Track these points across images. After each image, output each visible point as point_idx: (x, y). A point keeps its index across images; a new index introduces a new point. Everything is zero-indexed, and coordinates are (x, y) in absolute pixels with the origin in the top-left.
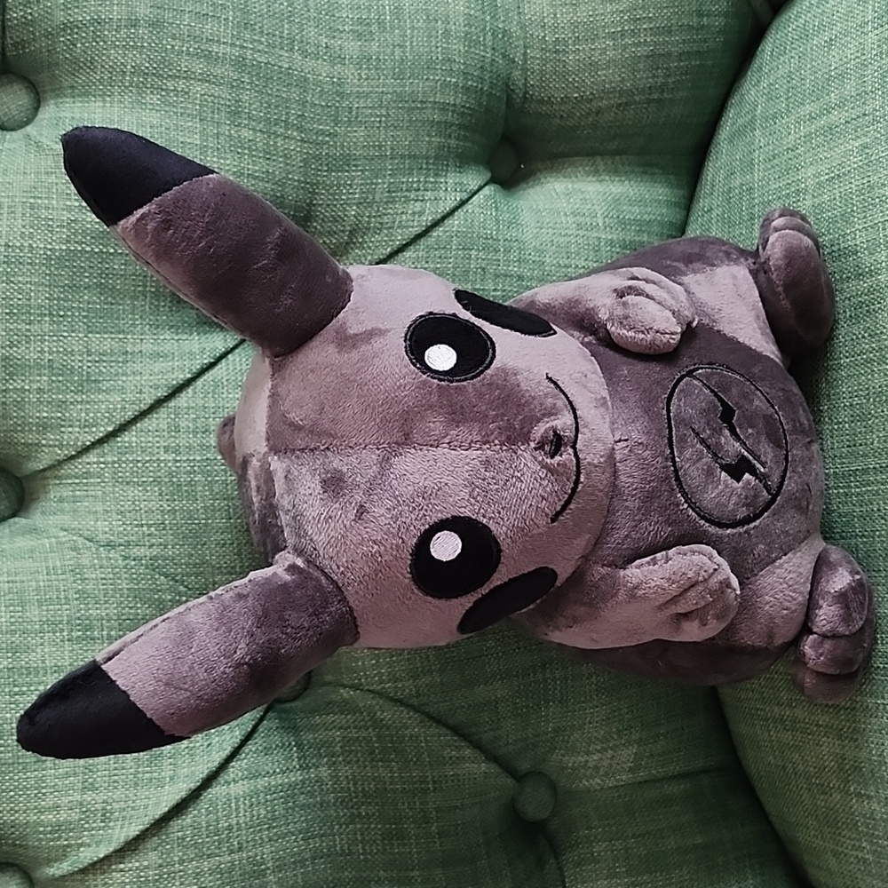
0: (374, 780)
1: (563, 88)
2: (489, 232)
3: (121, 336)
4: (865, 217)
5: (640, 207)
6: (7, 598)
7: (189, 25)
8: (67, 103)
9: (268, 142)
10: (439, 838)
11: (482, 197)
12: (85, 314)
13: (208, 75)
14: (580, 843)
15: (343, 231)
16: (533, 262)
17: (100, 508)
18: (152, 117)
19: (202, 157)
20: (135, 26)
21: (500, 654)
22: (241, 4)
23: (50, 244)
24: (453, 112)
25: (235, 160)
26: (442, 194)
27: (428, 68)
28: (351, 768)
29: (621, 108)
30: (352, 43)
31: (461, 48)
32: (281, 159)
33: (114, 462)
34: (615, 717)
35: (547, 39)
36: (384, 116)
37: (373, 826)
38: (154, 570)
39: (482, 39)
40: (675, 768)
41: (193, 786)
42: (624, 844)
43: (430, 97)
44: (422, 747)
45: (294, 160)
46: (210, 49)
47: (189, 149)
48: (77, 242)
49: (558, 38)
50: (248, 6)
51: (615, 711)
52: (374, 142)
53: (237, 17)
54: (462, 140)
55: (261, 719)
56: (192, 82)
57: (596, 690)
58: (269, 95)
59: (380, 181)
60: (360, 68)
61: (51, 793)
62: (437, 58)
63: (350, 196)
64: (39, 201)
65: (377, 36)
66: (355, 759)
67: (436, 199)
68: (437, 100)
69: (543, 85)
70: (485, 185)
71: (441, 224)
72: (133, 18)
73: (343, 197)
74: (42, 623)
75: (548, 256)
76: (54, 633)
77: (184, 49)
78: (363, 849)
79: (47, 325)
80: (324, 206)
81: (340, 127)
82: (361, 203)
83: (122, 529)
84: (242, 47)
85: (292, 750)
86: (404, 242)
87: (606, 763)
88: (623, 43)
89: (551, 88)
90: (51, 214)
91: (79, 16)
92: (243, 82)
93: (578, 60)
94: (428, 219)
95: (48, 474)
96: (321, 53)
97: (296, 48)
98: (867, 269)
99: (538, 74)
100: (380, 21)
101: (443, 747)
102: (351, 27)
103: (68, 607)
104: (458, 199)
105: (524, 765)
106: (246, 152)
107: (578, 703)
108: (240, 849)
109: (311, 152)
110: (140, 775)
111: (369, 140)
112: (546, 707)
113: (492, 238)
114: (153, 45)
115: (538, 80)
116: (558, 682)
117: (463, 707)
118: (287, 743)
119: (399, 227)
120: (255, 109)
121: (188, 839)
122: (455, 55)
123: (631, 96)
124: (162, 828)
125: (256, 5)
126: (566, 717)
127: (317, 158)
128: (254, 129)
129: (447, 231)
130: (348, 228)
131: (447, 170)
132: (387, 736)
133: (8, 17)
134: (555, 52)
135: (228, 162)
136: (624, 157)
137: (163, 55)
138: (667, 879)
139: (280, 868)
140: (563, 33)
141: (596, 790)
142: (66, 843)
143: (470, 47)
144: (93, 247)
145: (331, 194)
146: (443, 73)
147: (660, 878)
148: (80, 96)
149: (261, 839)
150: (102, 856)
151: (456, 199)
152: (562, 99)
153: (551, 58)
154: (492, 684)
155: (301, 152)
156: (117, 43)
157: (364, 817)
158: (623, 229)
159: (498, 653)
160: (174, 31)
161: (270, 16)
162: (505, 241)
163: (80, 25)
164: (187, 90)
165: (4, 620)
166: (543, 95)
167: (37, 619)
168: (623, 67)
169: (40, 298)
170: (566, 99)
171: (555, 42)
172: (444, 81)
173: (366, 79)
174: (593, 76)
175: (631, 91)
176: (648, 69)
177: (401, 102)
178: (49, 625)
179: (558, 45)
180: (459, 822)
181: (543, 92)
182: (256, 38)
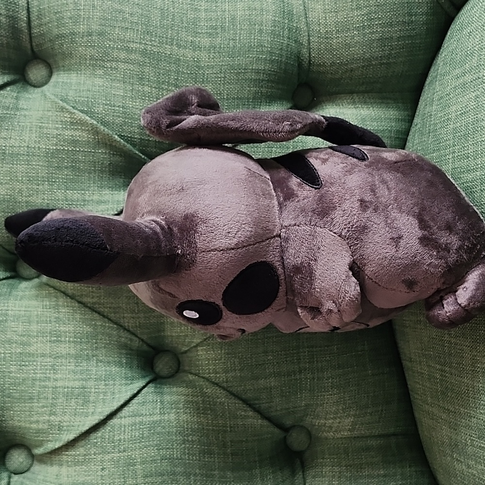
0: (197, 423)
1: (331, 58)
3: (83, 192)
4: (474, 138)
5: (377, 122)
6: (23, 318)
7: (118, 34)
8: (61, 74)
9: (159, 93)
10: (232, 456)
12: (65, 181)
13: (128, 59)
14: (317, 466)
18: (100, 81)
19: (124, 102)
20: (91, 35)
21: (275, 364)
22: (146, 21)
23: (48, 146)
24: (263, 73)
25: (141, 103)
27: (249, 51)
28: (186, 416)
29: (365, 68)
30: (206, 39)
31: (269, 39)
34: (341, 401)
35: (321, 31)
36: (223, 77)
37: (195, 446)
39: (281, 33)
40: (375, 432)
41: (102, 418)
42: (340, 469)
43: (250, 66)
44: (226, 409)
46: (129, 46)
47: (117, 97)
48: (61, 145)
49: (327, 31)
50: (150, 22)
51: (342, 398)
52: (217, 91)
53: (144, 28)
54: (270, 89)
55: (144, 387)
56: (119, 63)
57: (331, 386)
58: (160, 68)
60: (210, 53)
61: (36, 414)
62: (254, 46)
64: (44, 125)
65: (221, 35)
66: (189, 411)
68: (254, 68)
69: (320, 56)
72: (90, 31)
74: (38, 332)
76: (43, 337)
77: (116, 46)
78: (188, 457)
79: (47, 186)
83: (79, 288)
84: (145, 44)
85: (157, 404)
87: (336, 425)
88: (364, 32)
89: (324, 58)
90: (49, 131)
91: (64, 31)
92: (145, 62)
93: (339, 42)
96: (188, 45)
97: (175, 43)
98: (472, 168)
99: (317, 50)
100: (223, 26)
101: (237, 409)
102: (206, 31)
103: (50, 325)
105: (288, 422)
106: (147, 98)
107: (321, 392)
108: (124, 451)
110: (78, 410)
111: (214, 91)
112: (300, 393)
114: (100, 45)
115: (317, 54)
116: (309, 380)
117: (251, 390)
118: (155, 400)
120: (152, 76)
121: (99, 443)
122: (265, 43)
123: (370, 61)
124: (87, 436)
125: (154, 22)
126: (313, 399)
128: (151, 87)
131: (261, 105)
132: (207, 401)
133: (32, 32)
134: (326, 38)
135: (137, 104)
136: (370, 94)
137: (105, 50)
139: (142, 463)
140: (330, 28)
141: (330, 439)
142: (42, 439)
143: (275, 38)
144: (69, 148)
146: (258, 53)
148: (67, 71)
149: (135, 447)
150: (57, 447)
152: (331, 64)
153: (324, 41)
154: (269, 379)
156: (82, 44)
157: (190, 441)
159: (274, 363)
160: (110, 38)
161: (161, 27)
163: (65, 36)
164: (117, 67)
165: (20, 329)
166: (320, 62)
167: (36, 330)
168: (364, 46)
169: (43, 173)
170: (333, 64)
171: (325, 33)
172: (258, 57)
173: (213, 58)
174: (347, 51)
175: (370, 59)
176: (379, 47)
177: (232, 69)
178: (42, 333)
179: (327, 34)
180: (244, 448)
181: (320, 60)
182: (153, 39)
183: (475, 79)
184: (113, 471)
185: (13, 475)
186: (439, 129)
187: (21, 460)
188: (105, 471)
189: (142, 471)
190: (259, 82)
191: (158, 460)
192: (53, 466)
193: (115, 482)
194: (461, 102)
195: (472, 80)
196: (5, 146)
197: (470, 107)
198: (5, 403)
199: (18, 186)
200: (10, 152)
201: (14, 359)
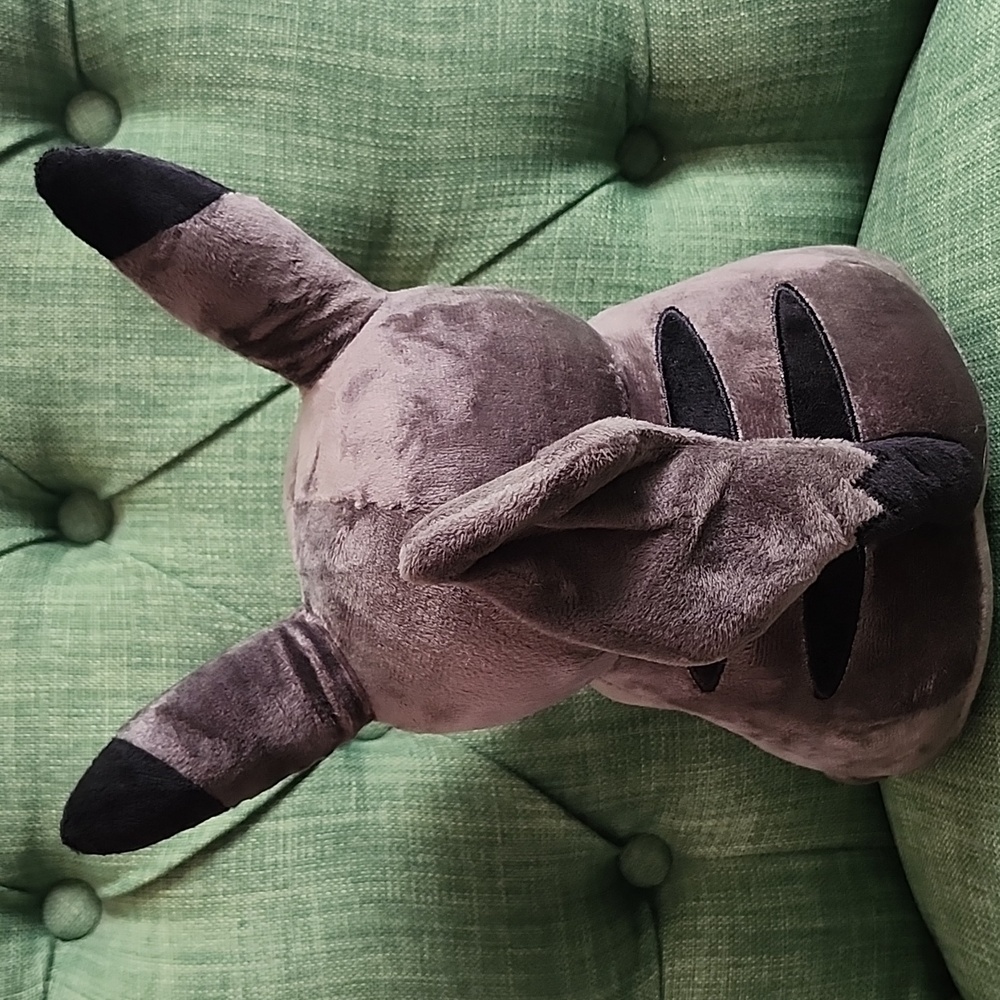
0: (435, 827)
1: (694, 70)
2: (601, 238)
3: (189, 359)
5: (795, 202)
6: (73, 620)
7: (253, 30)
8: (140, 118)
9: (339, 151)
10: (507, 894)
11: (595, 198)
12: (152, 336)
13: (273, 82)
14: (685, 915)
15: (427, 243)
16: (657, 270)
17: (166, 534)
18: (218, 129)
19: (268, 170)
20: (197, 35)
24: (555, 104)
25: (303, 172)
26: (543, 198)
27: (523, 58)
28: (412, 813)
29: (765, 89)
30: (434, 37)
31: (565, 33)
32: (354, 168)
33: (180, 488)
34: (732, 780)
35: (672, 14)
36: (471, 114)
37: (430, 875)
38: (216, 599)
39: (590, 21)
40: (804, 843)
42: (732, 920)
43: (526, 90)
44: (492, 797)
45: (369, 168)
46: (275, 54)
49: (685, 13)
51: (733, 774)
52: (459, 144)
53: (305, 17)
54: (568, 136)
56: (256, 90)
57: (711, 750)
58: (340, 99)
59: (467, 186)
60: (442, 64)
62: (534, 47)
63: (433, 205)
65: (464, 26)
66: (417, 804)
67: (534, 203)
68: (533, 93)
69: (671, 67)
70: (602, 184)
71: (542, 231)
72: (196, 26)
73: (425, 206)
74: (103, 647)
75: (676, 262)
76: (114, 657)
77: (248, 55)
78: (417, 897)
79: (114, 348)
80: (405, 216)
81: (419, 130)
82: (446, 212)
84: (309, 49)
85: (350, 790)
86: (497, 253)
87: (722, 830)
88: (761, 13)
89: (681, 70)
91: (142, 27)
92: (310, 87)
93: (709, 36)
94: (524, 226)
95: (123, 498)
96: (397, 50)
97: (370, 46)
99: (664, 55)
100: (467, 9)
101: (515, 798)
102: (433, 19)
103: (128, 631)
104: (563, 202)
105: (623, 825)
106: (315, 162)
107: (689, 762)
108: (285, 886)
109: (387, 159)
111: (453, 142)
112: (647, 765)
113: (604, 244)
114: (216, 53)
115: (664, 62)
116: (663, 738)
117: (544, 758)
118: (347, 783)
119: (490, 236)
120: (324, 116)
121: (233, 871)
122: (556, 41)
123: (775, 74)
124: (207, 857)
126: (673, 777)
127: (395, 164)
128: (323, 137)
129: (549, 239)
130: (433, 239)
131: (550, 170)
133: (78, 32)
134: (682, 29)
135: (296, 173)
136: (777, 144)
137: (226, 63)
138: (774, 963)
139: (325, 909)
140: (691, 6)
141: (711, 859)
142: (116, 864)
143: (575, 30)
145: (412, 203)
146: (542, 62)
147: (767, 961)
149: (308, 877)
150: (147, 880)
151: (560, 203)
152: (694, 81)
153: (678, 36)
155: (374, 159)
156: (180, 54)
157: (421, 865)
158: (771, 229)
160: (237, 38)
161: (341, 13)
162: (621, 247)
163: (144, 38)
164: (251, 99)
165: (68, 642)
166: (671, 78)
167: (99, 643)
168: (762, 41)
169: (106, 321)
170: (699, 82)
171: (681, 17)
172: (543, 71)
173: (449, 75)
174: (728, 54)
175: (774, 68)
176: (794, 42)
177: (489, 97)
178: (110, 649)
179: (685, 20)
180: (533, 879)
181: (672, 75)
182: (325, 38)
183: (991, 92)
184: (263, 927)
185: (59, 942)
186: (921, 205)
187: (76, 912)
188: (246, 928)
189: (322, 926)
190: (546, 123)
191: (355, 903)
192: (139, 921)
193: (268, 950)
194: (965, 143)
195: (986, 96)
196: (27, 268)
197: (983, 152)
198: (39, 792)
199: (57, 349)
200: (39, 280)
201: (55, 703)
